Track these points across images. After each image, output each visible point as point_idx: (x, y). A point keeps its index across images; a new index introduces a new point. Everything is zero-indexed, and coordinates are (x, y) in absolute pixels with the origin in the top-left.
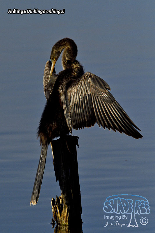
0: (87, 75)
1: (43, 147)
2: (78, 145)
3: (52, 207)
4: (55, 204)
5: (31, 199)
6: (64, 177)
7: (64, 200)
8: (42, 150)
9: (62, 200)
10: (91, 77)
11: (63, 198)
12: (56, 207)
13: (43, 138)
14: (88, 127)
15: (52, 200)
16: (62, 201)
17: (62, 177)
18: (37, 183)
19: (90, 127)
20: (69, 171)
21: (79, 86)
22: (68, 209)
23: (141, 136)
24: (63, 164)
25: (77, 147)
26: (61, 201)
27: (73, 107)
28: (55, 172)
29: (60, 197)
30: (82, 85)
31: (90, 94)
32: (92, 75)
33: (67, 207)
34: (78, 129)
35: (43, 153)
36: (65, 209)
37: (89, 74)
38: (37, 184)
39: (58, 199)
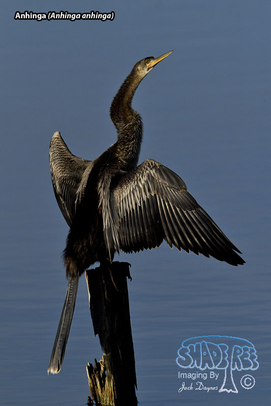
0: (149, 164)
1: (72, 280)
2: (130, 277)
3: (89, 378)
4: (93, 373)
5: (50, 364)
6: (107, 329)
7: (107, 366)
8: (68, 285)
9: (104, 365)
10: (155, 167)
11: (106, 363)
12: (94, 377)
13: (71, 266)
14: (150, 249)
15: (88, 367)
16: (105, 369)
17: (104, 328)
18: (60, 337)
19: (154, 247)
20: (116, 319)
21: (136, 182)
22: (115, 381)
23: (241, 262)
24: (105, 307)
25: (128, 280)
26: (102, 369)
27: (124, 217)
28: (93, 322)
29: (102, 362)
30: (140, 180)
31: (155, 195)
32: (157, 164)
33: (112, 378)
34: (132, 253)
35: (71, 290)
36: (109, 381)
37: (152, 163)
38: (59, 339)
39: (98, 365)
